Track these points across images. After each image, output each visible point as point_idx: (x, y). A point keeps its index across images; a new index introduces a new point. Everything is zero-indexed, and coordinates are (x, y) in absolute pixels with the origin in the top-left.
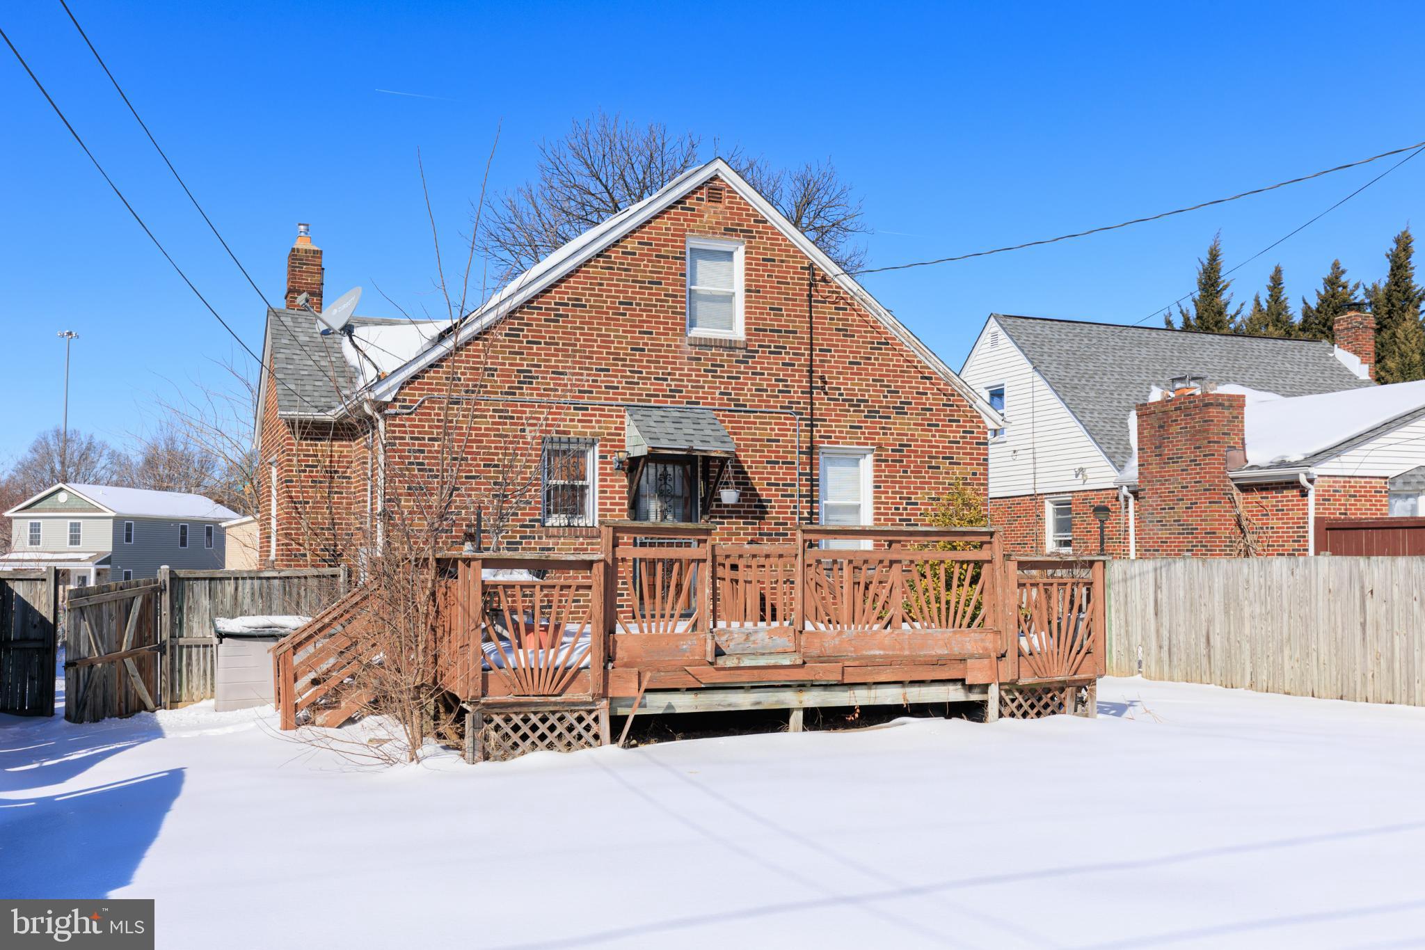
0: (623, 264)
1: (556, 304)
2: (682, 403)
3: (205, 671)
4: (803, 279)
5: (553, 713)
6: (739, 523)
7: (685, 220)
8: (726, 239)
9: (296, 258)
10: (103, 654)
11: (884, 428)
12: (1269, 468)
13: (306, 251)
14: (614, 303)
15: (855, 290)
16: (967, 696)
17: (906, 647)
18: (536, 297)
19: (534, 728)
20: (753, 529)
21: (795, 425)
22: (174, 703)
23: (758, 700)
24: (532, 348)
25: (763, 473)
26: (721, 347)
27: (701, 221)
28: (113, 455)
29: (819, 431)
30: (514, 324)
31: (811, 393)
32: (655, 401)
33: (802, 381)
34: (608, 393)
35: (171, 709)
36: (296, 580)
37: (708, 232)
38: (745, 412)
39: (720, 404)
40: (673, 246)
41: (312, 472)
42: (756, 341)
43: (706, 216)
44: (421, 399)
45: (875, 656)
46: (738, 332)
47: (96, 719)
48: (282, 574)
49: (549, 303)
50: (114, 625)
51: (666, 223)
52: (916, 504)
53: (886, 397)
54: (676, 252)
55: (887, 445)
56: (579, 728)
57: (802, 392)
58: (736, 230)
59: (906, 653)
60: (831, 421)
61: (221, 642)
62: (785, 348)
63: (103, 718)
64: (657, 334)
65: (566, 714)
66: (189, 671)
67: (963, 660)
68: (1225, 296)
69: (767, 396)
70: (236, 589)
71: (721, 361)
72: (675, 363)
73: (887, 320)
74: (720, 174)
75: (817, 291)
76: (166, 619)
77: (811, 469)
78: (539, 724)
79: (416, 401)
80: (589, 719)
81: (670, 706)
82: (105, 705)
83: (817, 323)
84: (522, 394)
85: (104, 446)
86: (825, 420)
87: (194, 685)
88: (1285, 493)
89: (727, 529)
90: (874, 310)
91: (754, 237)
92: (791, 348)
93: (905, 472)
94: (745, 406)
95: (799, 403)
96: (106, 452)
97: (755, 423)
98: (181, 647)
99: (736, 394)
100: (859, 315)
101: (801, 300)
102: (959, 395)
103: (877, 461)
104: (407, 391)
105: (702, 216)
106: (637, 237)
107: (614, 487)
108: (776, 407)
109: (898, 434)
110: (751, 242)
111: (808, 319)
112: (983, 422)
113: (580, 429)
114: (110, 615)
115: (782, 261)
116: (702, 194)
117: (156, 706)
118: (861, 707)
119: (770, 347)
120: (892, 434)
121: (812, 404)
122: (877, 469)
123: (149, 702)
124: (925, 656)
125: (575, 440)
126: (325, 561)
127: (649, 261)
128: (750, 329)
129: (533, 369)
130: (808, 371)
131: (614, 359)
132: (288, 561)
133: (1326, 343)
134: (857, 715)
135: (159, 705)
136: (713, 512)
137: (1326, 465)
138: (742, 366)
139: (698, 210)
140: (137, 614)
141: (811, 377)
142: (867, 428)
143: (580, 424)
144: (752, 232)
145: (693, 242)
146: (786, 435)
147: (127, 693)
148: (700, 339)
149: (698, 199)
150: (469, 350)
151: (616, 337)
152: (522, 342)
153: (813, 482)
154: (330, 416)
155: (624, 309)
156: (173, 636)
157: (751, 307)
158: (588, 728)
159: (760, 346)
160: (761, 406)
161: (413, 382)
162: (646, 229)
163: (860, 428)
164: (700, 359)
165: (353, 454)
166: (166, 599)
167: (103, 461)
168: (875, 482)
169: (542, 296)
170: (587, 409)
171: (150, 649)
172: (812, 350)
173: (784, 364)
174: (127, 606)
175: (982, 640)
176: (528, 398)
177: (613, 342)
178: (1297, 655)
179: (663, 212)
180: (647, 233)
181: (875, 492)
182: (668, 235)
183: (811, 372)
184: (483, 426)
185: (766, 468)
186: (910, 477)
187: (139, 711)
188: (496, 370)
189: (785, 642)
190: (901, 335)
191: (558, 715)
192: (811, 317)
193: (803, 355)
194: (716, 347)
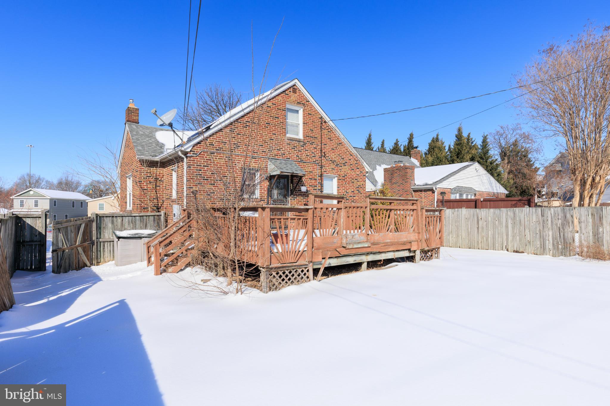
0: (267, 110)
1: (246, 121)
2: (285, 158)
3: (110, 251)
4: (319, 121)
5: (293, 269)
6: (301, 198)
7: (286, 98)
8: (297, 106)
9: (129, 111)
10: (68, 246)
11: (340, 170)
12: (423, 185)
13: (133, 108)
14: (265, 123)
15: (333, 126)
16: (410, 254)
17: (396, 238)
18: (240, 118)
19: (287, 276)
20: (305, 200)
21: (317, 167)
22: (98, 263)
23: (355, 259)
24: (238, 136)
25: (308, 182)
26: (296, 141)
27: (290, 99)
28: (47, 181)
29: (323, 170)
30: (232, 127)
31: (321, 158)
32: (277, 157)
33: (319, 154)
34: (263, 153)
35: (97, 265)
36: (145, 217)
37: (292, 103)
38: (303, 162)
39: (296, 160)
40: (282, 106)
41: (149, 178)
42: (306, 140)
43: (292, 97)
44: (200, 151)
45: (388, 242)
46: (301, 136)
47: (66, 271)
48: (140, 215)
49: (244, 121)
50: (73, 235)
51: (280, 98)
52: (348, 193)
53: (341, 160)
54: (283, 108)
55: (341, 175)
56: (302, 274)
57: (319, 157)
58: (300, 103)
59: (396, 241)
60: (327, 166)
61: (119, 240)
62: (314, 143)
63: (69, 271)
64: (277, 135)
65: (298, 269)
66: (104, 251)
67: (410, 242)
68: (373, 146)
69: (309, 158)
70: (122, 220)
71: (296, 145)
72: (283, 145)
73: (342, 136)
74: (296, 84)
75: (323, 125)
76: (94, 232)
77: (321, 181)
78: (288, 274)
79: (199, 152)
80: (305, 271)
81: (330, 264)
82: (69, 266)
83: (323, 136)
84: (235, 152)
85: (44, 179)
86: (325, 166)
87: (106, 256)
88: (427, 192)
89: (298, 200)
90: (339, 133)
91: (306, 106)
92: (316, 143)
93: (346, 183)
94: (303, 160)
95: (318, 160)
96: (44, 180)
97: (306, 166)
98: (100, 242)
99: (301, 157)
100: (334, 134)
101: (319, 128)
102: (359, 161)
103: (339, 179)
104: (195, 148)
105: (291, 97)
106: (271, 102)
107: (264, 185)
108: (312, 161)
109: (344, 172)
110: (305, 108)
111: (320, 134)
112: (365, 169)
113: (254, 165)
114: (71, 231)
115: (314, 115)
116: (291, 90)
117: (91, 265)
118: (384, 260)
119: (310, 142)
120: (342, 172)
121: (321, 161)
122: (338, 182)
123: (88, 264)
124: (401, 241)
125: (252, 169)
126: (154, 210)
127: (275, 110)
128: (305, 136)
129: (239, 143)
130: (320, 151)
131: (264, 142)
132: (141, 210)
133: (408, 157)
134: (382, 263)
135: (92, 264)
136: (294, 194)
137: (439, 185)
138: (302, 147)
139: (290, 95)
140: (83, 230)
141: (321, 152)
142: (336, 169)
143: (254, 164)
144: (305, 104)
145: (288, 106)
146: (314, 170)
147: (79, 261)
148: (290, 138)
149: (290, 91)
150: (217, 135)
151: (265, 135)
152: (235, 134)
153: (322, 185)
154: (157, 159)
155: (267, 125)
156: (97, 238)
157: (305, 129)
158: (305, 274)
159: (307, 142)
160: (307, 161)
161: (197, 145)
162: (274, 99)
163: (334, 169)
164: (290, 144)
165: (164, 173)
166: (94, 225)
167: (43, 183)
168: (338, 186)
169: (241, 118)
170: (256, 158)
171: (88, 244)
172: (321, 144)
173: (314, 148)
174: (78, 227)
175: (415, 236)
176: (237, 153)
177: (264, 136)
178: (454, 236)
179: (279, 94)
180: (274, 100)
181: (338, 189)
182: (280, 102)
183: (321, 151)
184: (222, 162)
185: (309, 180)
186: (347, 185)
187: (84, 267)
188: (226, 143)
189: (363, 238)
190: (345, 141)
191: (295, 270)
192: (321, 134)
193: (319, 145)
194: (295, 141)
